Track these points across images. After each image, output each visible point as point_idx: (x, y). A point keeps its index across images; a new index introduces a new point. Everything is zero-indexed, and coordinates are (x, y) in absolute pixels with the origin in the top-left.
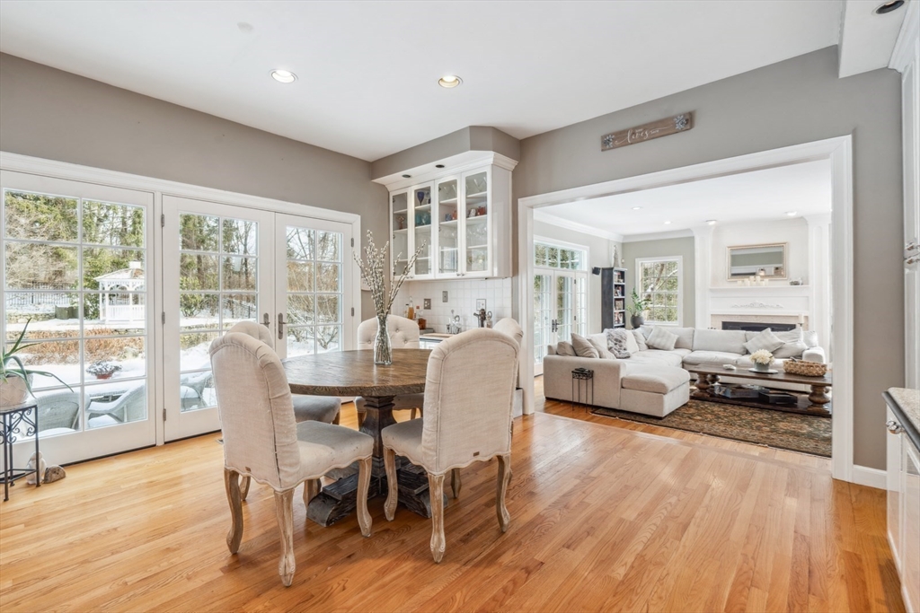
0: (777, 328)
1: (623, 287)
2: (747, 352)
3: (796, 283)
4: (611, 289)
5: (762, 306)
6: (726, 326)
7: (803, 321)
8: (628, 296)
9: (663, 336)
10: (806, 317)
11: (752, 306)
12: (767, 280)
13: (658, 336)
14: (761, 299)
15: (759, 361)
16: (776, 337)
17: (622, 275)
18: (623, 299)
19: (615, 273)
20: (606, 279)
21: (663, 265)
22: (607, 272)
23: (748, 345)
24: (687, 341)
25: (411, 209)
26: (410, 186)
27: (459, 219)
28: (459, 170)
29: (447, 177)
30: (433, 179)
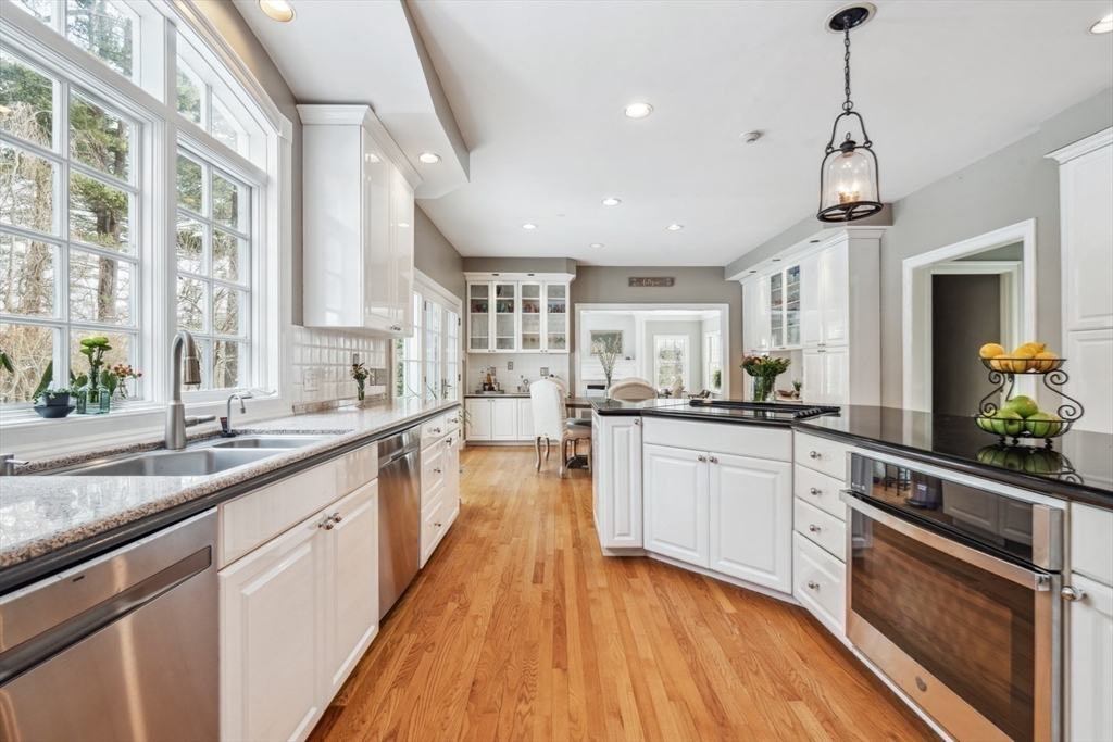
3: (629, 359)
6: (590, 387)
25: (493, 299)
26: (492, 280)
27: (541, 313)
28: (543, 280)
29: (531, 281)
30: (517, 280)
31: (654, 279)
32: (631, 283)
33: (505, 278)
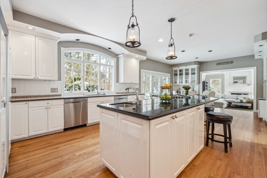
0: (244, 94)
1: (207, 85)
2: (238, 99)
3: (249, 85)
4: (205, 86)
5: (240, 90)
6: (232, 94)
7: (250, 93)
8: (208, 87)
9: (219, 96)
10: (251, 92)
11: (238, 90)
12: (242, 84)
13: (217, 96)
14: (240, 88)
15: (241, 100)
16: (244, 96)
17: (207, 83)
18: (207, 88)
19: (206, 82)
20: (204, 84)
21: (215, 80)
22: (204, 82)
23: (238, 98)
24: (224, 97)
25: (178, 73)
26: (178, 69)
27: (189, 75)
28: (190, 67)
29: (187, 68)
30: (183, 68)
31: (224, 62)
32: (217, 64)
33: (181, 68)
